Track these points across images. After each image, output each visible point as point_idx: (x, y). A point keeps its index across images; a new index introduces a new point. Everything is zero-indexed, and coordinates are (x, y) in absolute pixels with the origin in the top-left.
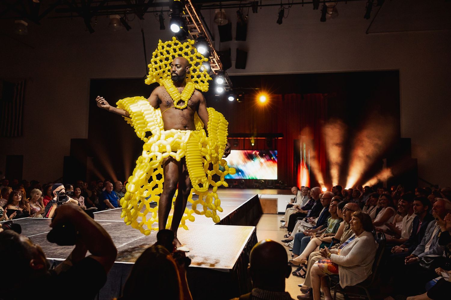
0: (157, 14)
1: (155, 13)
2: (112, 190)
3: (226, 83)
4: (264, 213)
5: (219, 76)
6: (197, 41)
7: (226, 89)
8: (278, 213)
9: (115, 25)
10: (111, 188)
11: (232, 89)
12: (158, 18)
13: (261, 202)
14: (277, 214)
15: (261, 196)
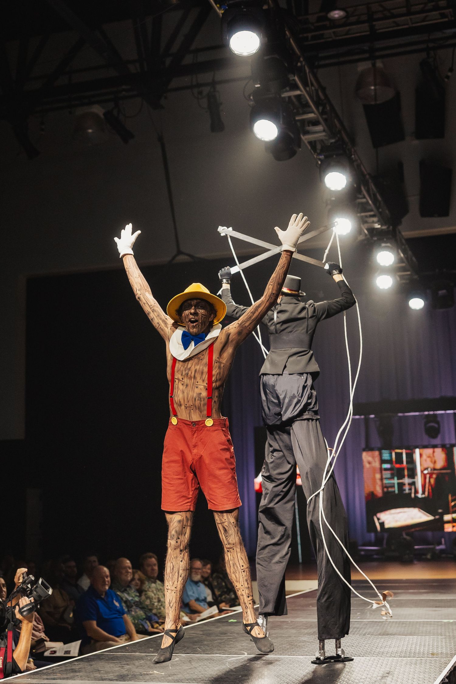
0: (200, 93)
1: (196, 91)
2: (107, 588)
3: (401, 261)
5: (383, 245)
6: (322, 157)
7: (401, 277)
9: (90, 131)
10: (104, 581)
11: (416, 277)
12: (204, 102)
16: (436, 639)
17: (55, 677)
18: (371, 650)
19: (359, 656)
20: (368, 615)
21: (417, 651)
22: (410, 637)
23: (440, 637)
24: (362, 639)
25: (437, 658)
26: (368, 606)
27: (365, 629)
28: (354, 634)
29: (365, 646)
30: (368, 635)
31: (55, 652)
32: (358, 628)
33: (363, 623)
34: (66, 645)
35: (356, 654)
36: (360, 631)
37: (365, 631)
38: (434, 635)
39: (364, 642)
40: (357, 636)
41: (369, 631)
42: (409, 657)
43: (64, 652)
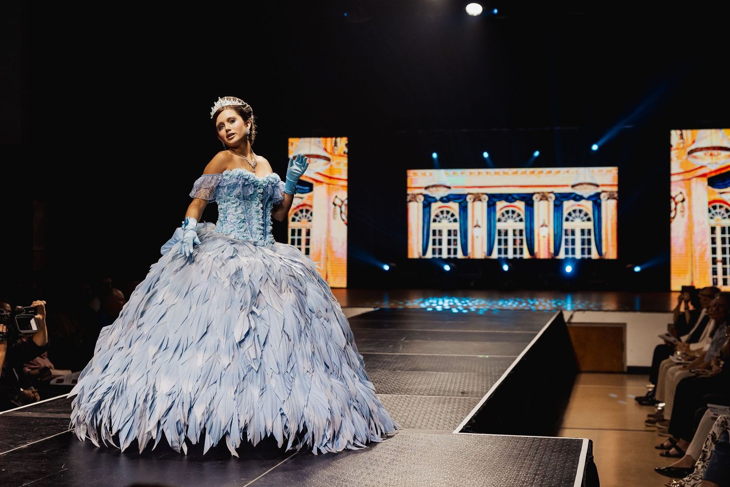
4: (583, 369)
8: (625, 369)
13: (572, 334)
14: (622, 373)
15: (571, 317)
16: (468, 376)
17: (58, 410)
18: (399, 387)
19: (387, 393)
20: (401, 348)
21: (447, 389)
22: (442, 373)
23: (473, 374)
24: (391, 374)
25: (467, 396)
26: (402, 338)
27: (395, 363)
28: (383, 369)
29: (393, 382)
30: (398, 370)
31: (62, 381)
32: (388, 363)
33: (395, 357)
34: (74, 374)
35: (383, 391)
36: (390, 365)
37: (396, 366)
38: (466, 371)
39: (393, 378)
40: (386, 371)
41: (399, 365)
42: (438, 395)
43: (71, 381)
